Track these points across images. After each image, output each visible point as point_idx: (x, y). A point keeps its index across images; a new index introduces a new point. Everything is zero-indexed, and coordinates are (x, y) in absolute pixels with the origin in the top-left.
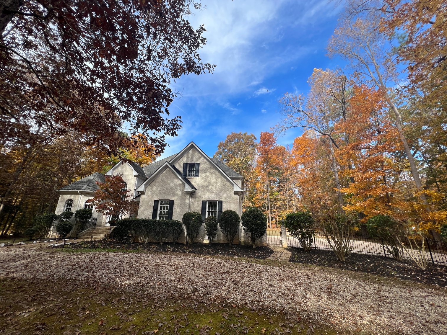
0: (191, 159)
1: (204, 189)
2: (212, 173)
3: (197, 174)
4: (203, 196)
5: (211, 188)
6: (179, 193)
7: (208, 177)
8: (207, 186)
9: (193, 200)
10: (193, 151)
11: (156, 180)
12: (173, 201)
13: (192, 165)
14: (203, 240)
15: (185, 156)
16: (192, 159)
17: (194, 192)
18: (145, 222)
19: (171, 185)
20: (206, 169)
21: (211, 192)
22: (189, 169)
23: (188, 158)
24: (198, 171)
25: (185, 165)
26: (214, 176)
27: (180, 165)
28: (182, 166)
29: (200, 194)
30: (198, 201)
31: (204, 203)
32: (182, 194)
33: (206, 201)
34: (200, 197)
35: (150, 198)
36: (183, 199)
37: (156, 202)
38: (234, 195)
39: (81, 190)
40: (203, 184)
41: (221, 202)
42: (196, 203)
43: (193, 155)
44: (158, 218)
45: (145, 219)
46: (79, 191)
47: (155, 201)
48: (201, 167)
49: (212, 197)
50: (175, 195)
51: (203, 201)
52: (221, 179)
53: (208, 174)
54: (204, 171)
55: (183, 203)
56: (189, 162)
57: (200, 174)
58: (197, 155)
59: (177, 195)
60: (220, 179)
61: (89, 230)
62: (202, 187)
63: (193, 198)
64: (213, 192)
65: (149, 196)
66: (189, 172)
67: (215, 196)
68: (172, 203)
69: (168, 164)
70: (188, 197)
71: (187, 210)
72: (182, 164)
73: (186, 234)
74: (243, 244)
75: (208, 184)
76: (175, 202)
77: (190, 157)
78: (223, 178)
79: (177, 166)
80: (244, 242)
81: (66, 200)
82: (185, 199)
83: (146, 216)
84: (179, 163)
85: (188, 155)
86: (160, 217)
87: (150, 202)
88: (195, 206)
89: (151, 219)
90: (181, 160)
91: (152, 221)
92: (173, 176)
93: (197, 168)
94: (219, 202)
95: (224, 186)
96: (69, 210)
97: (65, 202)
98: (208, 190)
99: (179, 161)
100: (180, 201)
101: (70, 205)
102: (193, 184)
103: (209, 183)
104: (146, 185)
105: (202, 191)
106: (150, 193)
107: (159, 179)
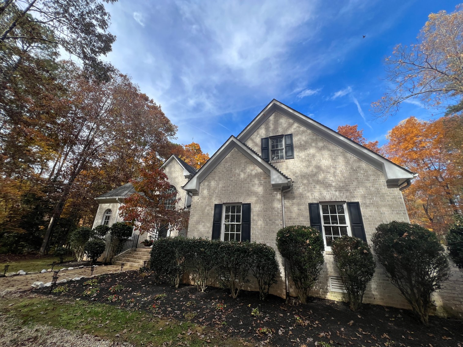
0: (274, 130)
1: (309, 181)
2: (320, 149)
3: (290, 154)
4: (309, 194)
5: (325, 178)
6: (259, 190)
7: (314, 156)
8: (315, 175)
9: (287, 203)
10: (275, 115)
11: (215, 170)
12: (249, 205)
13: (277, 138)
14: (326, 292)
15: (263, 126)
16: (276, 128)
17: (289, 187)
18: (199, 244)
19: (242, 176)
20: (306, 142)
21: (326, 185)
22: (273, 147)
23: (267, 129)
24: (290, 148)
25: (265, 141)
26: (326, 153)
27: (254, 142)
28: (260, 144)
29: (300, 190)
30: (299, 204)
31: (313, 208)
32: (265, 190)
33: (317, 204)
34: (301, 196)
35: (206, 200)
36: (267, 200)
37: (218, 207)
38: (385, 189)
39: (120, 197)
40: (305, 170)
41: (354, 207)
42: (295, 209)
43: (276, 123)
44: (222, 239)
45: (200, 239)
46: (117, 198)
47: (216, 205)
48: (295, 139)
49: (329, 195)
50: (250, 193)
51: (311, 205)
52: (345, 157)
53: (312, 151)
54: (303, 147)
55: (268, 209)
56: (271, 135)
57: (296, 153)
58: (284, 121)
59: (255, 194)
60: (341, 160)
61: (128, 253)
62: (304, 176)
63: (288, 198)
64: (330, 186)
65: (204, 198)
66: (273, 152)
67: (337, 193)
68: (247, 208)
69: (235, 140)
70: (279, 196)
71: (279, 222)
72: (258, 140)
73: (283, 275)
74: (441, 313)
75: (315, 170)
76: (252, 206)
77: (272, 126)
78: (349, 155)
79: (250, 144)
80: (445, 307)
81: (104, 211)
82: (272, 201)
83: (201, 233)
84: (252, 140)
85: (267, 124)
86: (226, 236)
87: (207, 208)
88: (294, 215)
89: (210, 239)
90: (255, 134)
91: (212, 244)
92: (243, 160)
93: (289, 142)
94: (350, 204)
95: (355, 171)
96: (107, 224)
97: (103, 213)
98: (318, 182)
99: (253, 137)
100: (262, 205)
101: (109, 217)
102: (284, 172)
103: (319, 168)
104: (199, 178)
105: (304, 184)
106: (205, 192)
107: (221, 168)
